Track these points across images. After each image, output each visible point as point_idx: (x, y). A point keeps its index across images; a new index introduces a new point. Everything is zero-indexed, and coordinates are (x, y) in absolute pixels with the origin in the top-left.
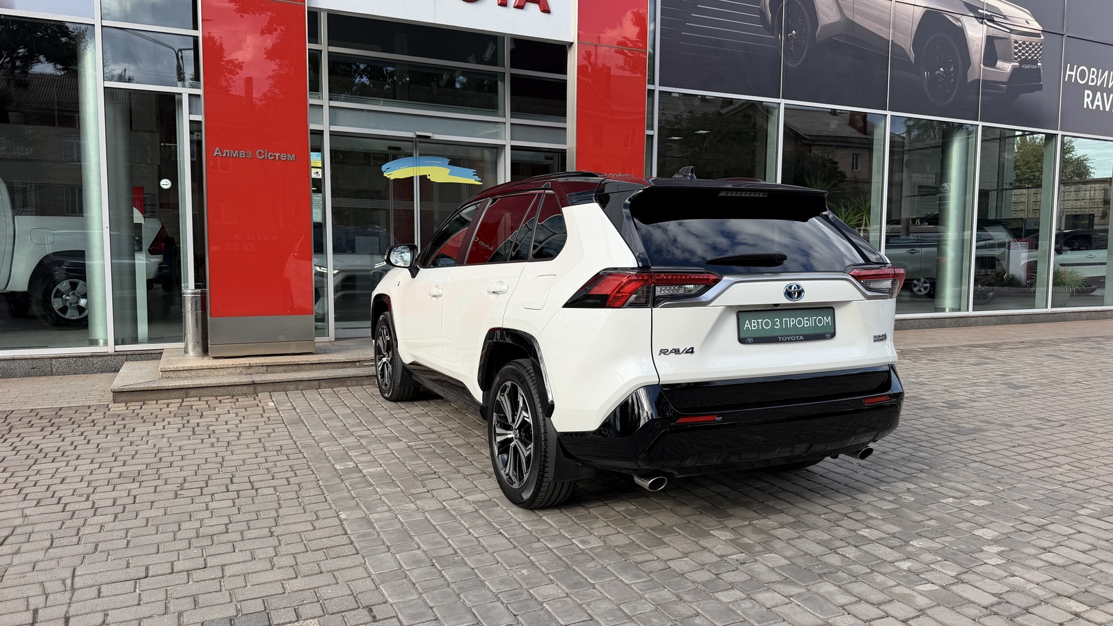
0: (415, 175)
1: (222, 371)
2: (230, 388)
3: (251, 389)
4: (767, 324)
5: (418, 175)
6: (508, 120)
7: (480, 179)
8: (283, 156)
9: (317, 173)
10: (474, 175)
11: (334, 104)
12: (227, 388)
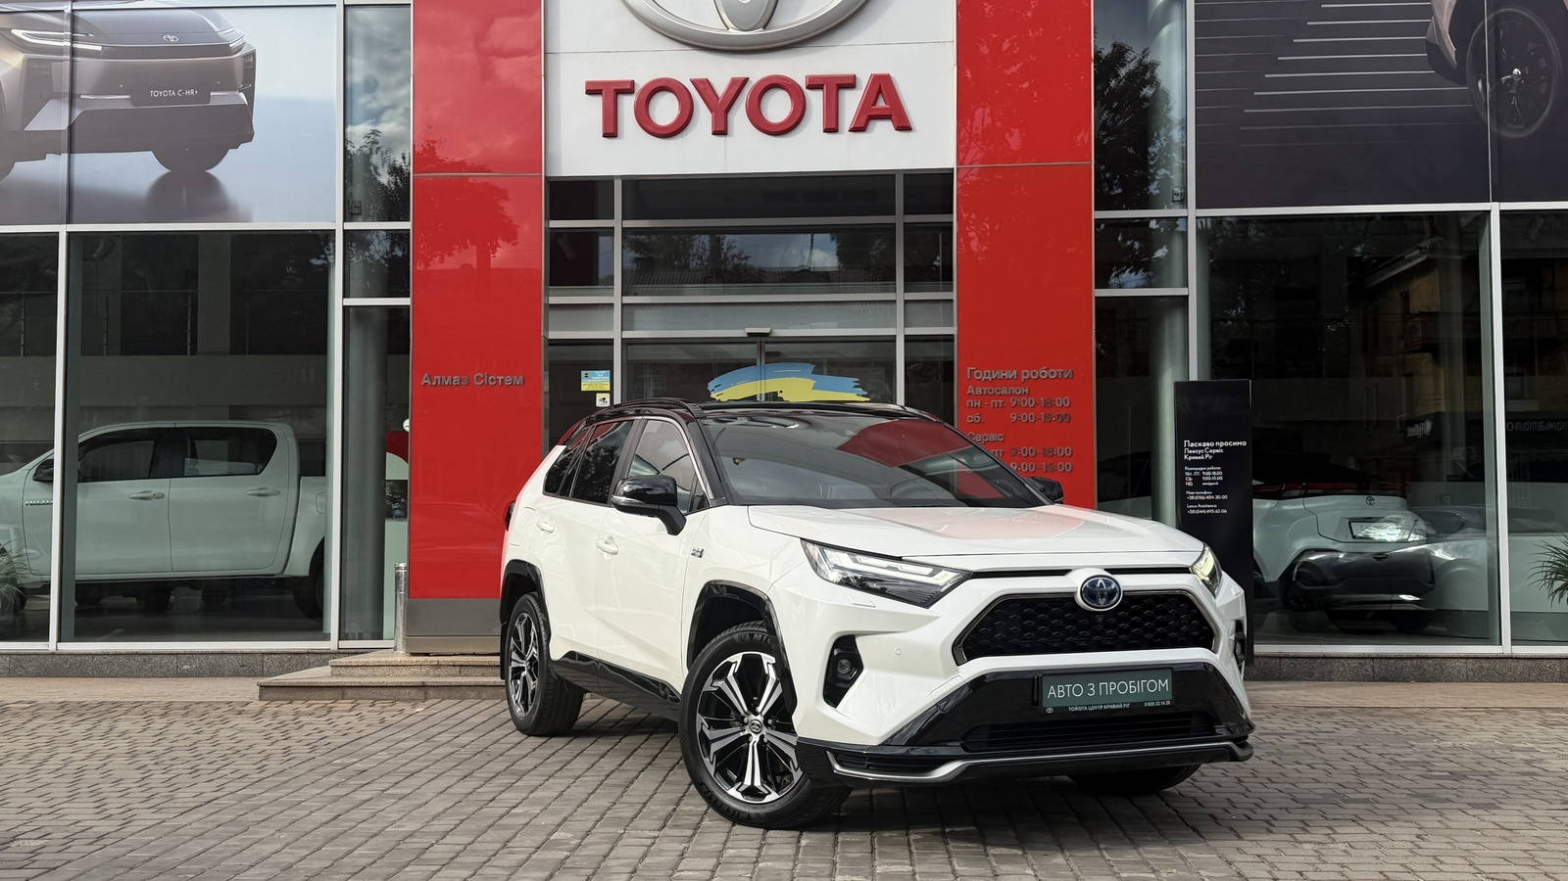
0: (758, 393)
1: (404, 669)
2: (395, 690)
3: (421, 693)
5: (763, 392)
6: (900, 295)
7: (865, 393)
8: (508, 380)
9: (604, 399)
10: (856, 387)
11: (628, 300)
12: (392, 689)
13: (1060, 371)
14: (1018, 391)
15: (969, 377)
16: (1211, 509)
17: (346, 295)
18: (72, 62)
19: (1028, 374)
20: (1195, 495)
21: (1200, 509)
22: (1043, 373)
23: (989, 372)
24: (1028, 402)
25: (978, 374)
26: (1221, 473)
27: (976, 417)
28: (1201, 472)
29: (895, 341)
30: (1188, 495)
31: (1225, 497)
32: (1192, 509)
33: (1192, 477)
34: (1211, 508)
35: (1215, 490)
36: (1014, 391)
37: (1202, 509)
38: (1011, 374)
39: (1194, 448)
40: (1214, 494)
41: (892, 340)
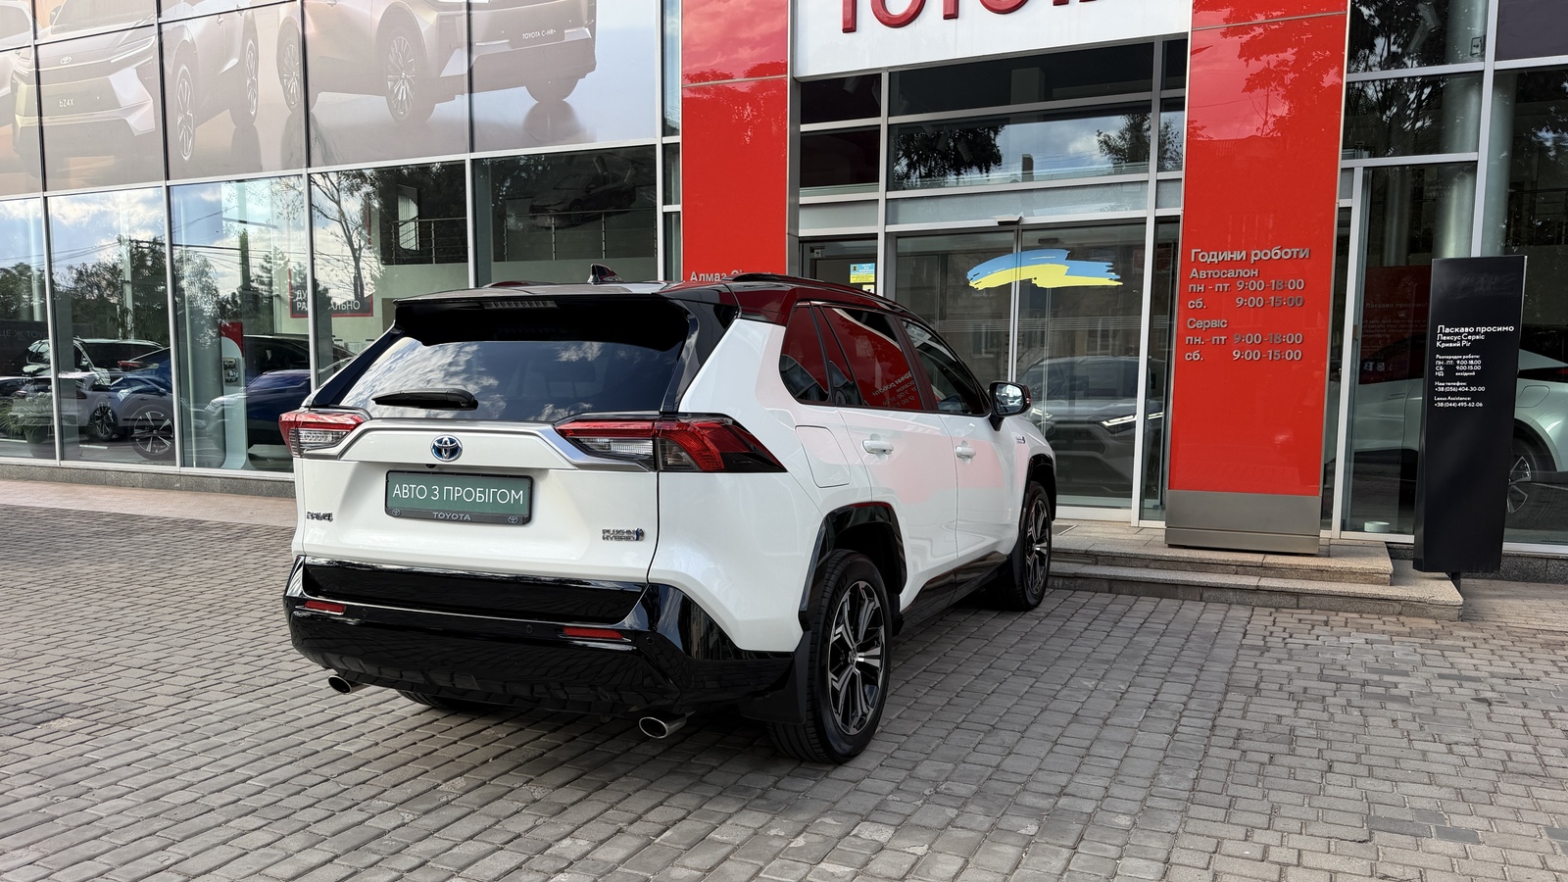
0: (1013, 280)
4: (421, 492)
5: (1019, 280)
6: (1153, 175)
7: (1119, 278)
10: (1108, 271)
11: (892, 195)
13: (1295, 250)
14: (1246, 273)
15: (1193, 260)
16: (1463, 403)
17: (665, 202)
18: (469, 15)
19: (1258, 255)
20: (1445, 386)
21: (1450, 401)
22: (1275, 253)
23: (1215, 253)
24: (1258, 285)
25: (1203, 257)
26: (1479, 362)
27: (1199, 303)
28: (1455, 360)
29: (1145, 223)
30: (1437, 386)
31: (1482, 389)
32: (1440, 401)
33: (1443, 366)
34: (1464, 401)
35: (1470, 381)
36: (1242, 274)
37: (1453, 402)
38: (1238, 256)
39: (1449, 334)
40: (1468, 386)
41: (1142, 222)
